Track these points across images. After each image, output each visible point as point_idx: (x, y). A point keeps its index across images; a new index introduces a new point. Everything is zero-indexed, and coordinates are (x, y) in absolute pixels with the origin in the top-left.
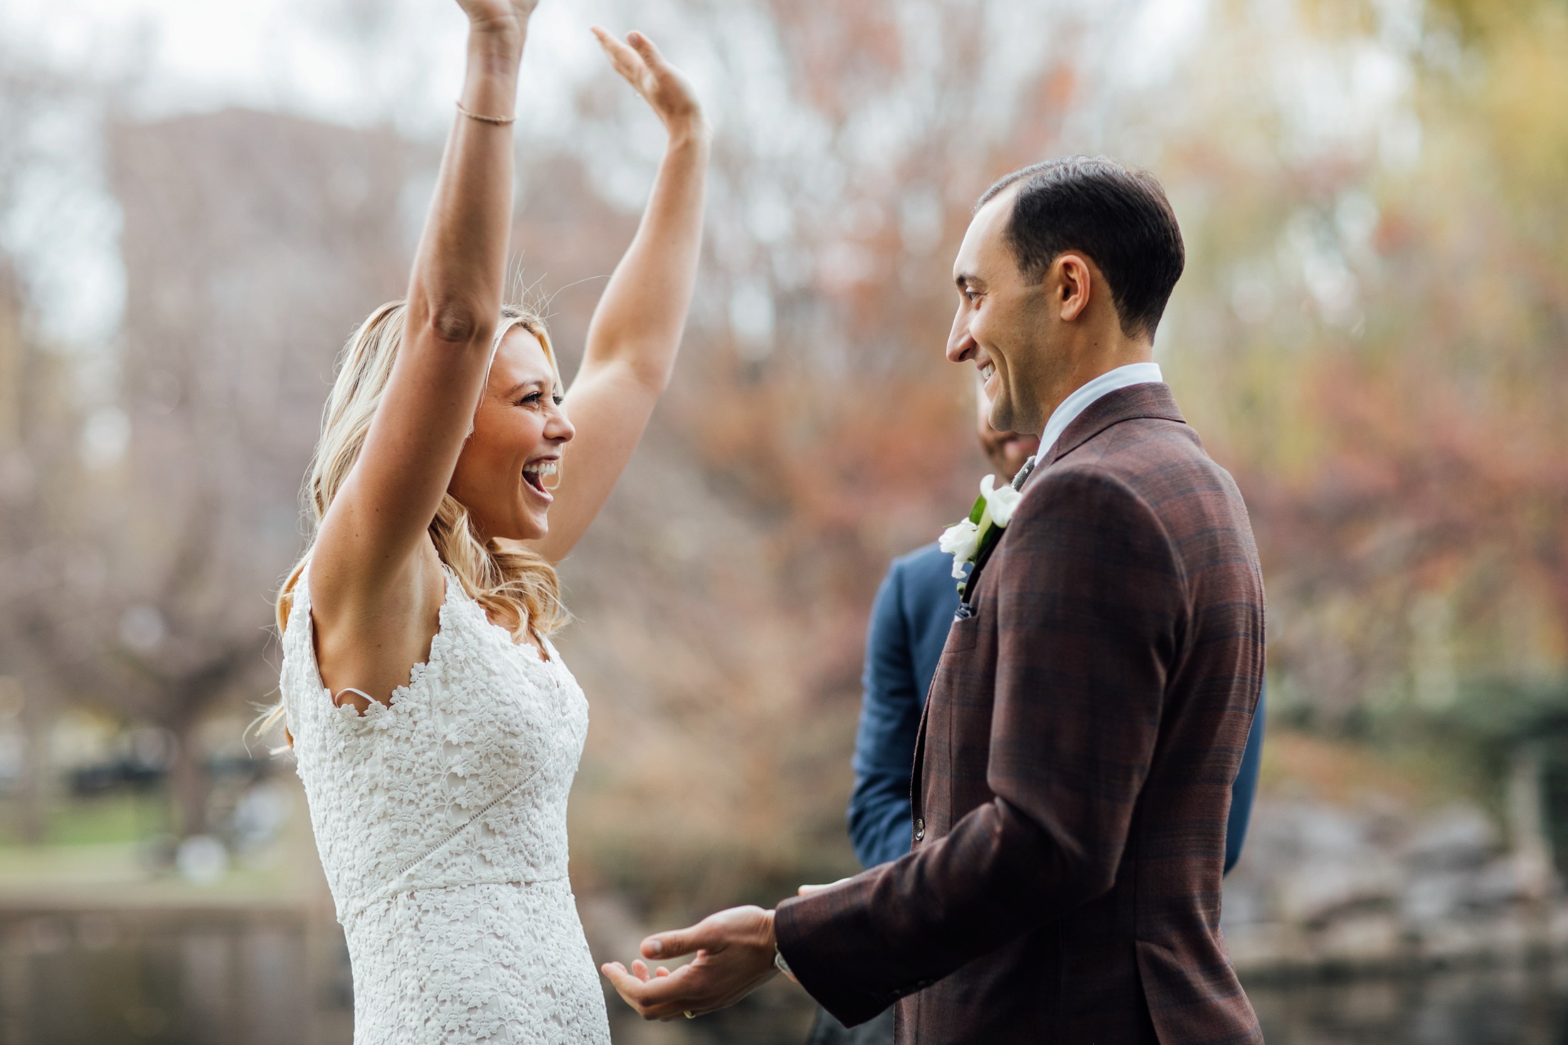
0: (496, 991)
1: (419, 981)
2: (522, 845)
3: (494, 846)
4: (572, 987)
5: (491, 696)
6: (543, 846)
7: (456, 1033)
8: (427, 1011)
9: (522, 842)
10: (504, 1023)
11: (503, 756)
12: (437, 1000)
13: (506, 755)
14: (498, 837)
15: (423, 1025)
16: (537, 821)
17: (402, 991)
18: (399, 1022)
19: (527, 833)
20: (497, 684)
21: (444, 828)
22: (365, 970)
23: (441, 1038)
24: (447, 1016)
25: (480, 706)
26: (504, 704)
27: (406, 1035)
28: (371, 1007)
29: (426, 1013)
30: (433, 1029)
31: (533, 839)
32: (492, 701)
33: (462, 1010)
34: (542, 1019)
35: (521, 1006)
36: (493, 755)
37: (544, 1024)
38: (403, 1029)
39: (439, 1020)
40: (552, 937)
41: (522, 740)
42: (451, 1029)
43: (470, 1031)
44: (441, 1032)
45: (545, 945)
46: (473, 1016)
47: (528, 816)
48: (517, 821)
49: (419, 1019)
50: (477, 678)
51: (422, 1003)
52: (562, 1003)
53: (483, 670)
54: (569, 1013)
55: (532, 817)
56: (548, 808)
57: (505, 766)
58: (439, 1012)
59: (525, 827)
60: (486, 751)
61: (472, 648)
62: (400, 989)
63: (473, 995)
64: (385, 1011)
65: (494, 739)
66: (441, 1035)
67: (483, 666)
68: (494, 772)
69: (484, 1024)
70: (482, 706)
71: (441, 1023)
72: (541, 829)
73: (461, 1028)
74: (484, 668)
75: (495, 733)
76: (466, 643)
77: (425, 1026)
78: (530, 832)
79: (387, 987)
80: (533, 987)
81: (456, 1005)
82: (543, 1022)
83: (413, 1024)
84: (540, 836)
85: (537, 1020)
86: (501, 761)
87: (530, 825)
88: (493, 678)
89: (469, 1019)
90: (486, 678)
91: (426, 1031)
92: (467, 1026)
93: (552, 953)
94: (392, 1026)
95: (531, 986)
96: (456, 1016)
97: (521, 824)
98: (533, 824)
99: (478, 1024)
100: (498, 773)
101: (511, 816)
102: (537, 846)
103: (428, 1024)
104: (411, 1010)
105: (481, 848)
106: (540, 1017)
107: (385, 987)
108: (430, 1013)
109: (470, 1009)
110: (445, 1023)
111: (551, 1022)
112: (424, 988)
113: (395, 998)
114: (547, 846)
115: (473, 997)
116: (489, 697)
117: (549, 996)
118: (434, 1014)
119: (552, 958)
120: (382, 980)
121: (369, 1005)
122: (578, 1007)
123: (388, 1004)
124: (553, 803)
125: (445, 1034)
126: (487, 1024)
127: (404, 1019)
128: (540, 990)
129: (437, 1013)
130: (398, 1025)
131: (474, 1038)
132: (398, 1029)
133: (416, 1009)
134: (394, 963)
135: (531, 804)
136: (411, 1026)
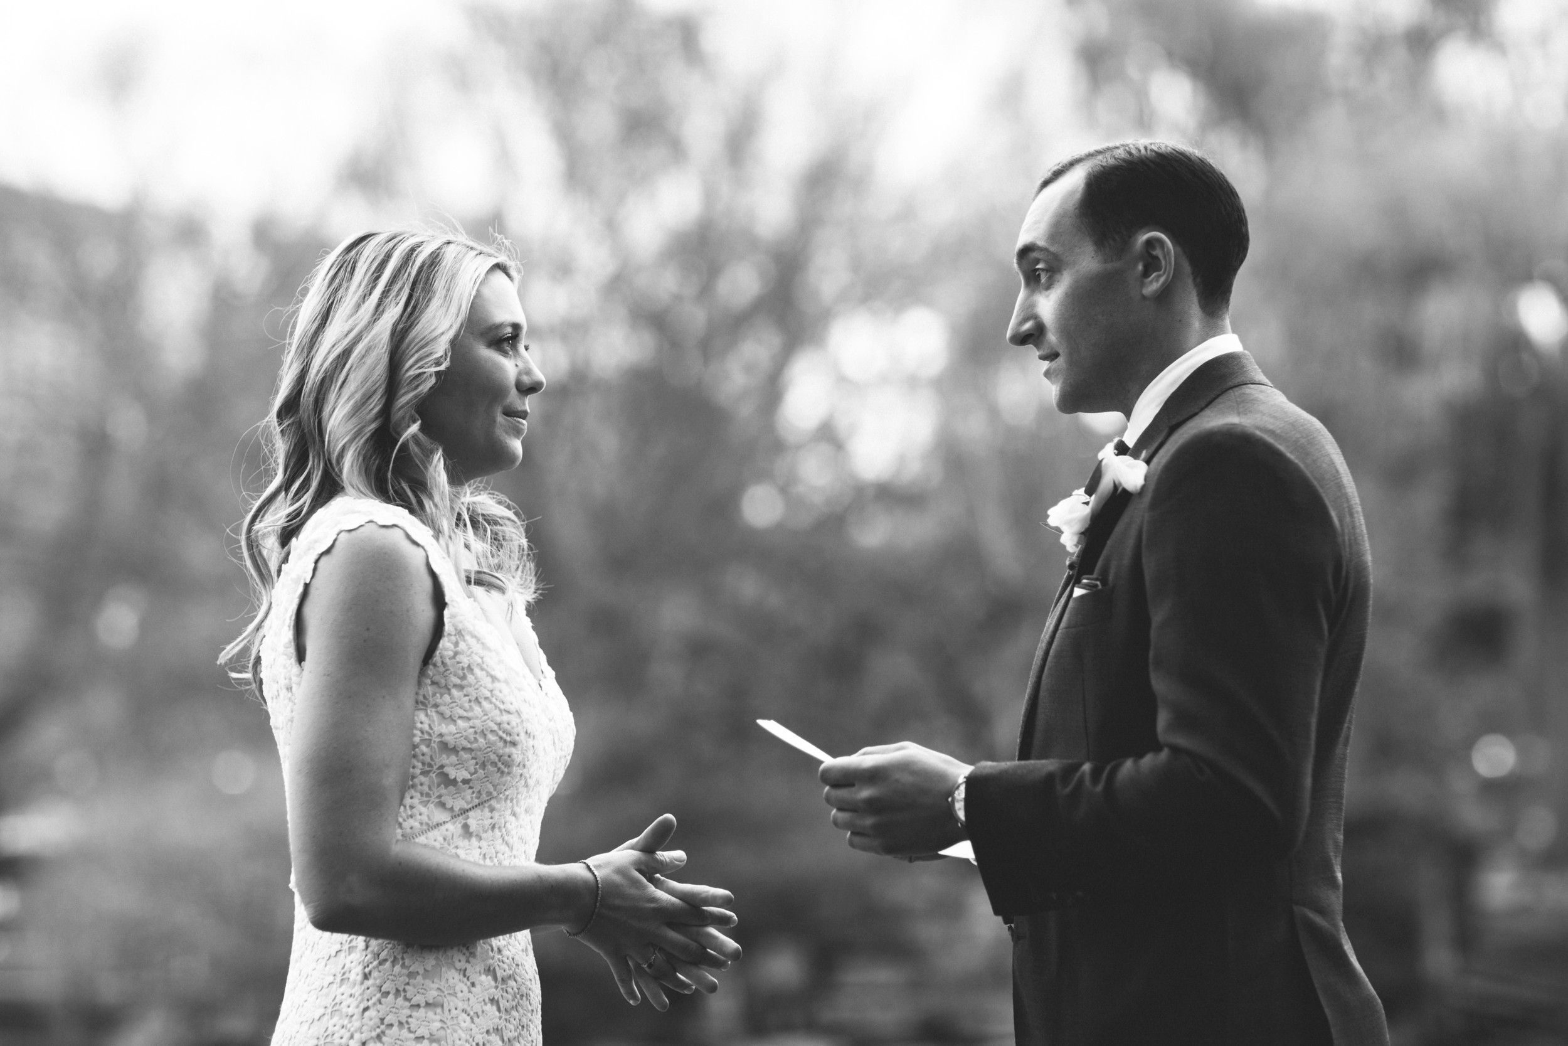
0: (443, 992)
1: (365, 968)
2: (493, 851)
3: (468, 847)
4: (516, 1005)
5: (495, 705)
6: (511, 856)
7: (394, 1028)
8: (368, 1000)
9: (494, 848)
10: (445, 1026)
11: (500, 764)
12: (380, 991)
13: (503, 764)
14: (474, 840)
15: (361, 1014)
16: (512, 830)
17: (344, 974)
18: (334, 1006)
19: (500, 841)
20: (500, 692)
21: (424, 822)
22: (308, 943)
23: (378, 1031)
24: (388, 1008)
25: (482, 714)
26: (509, 712)
27: (341, 1021)
28: (305, 983)
29: (366, 1002)
30: (371, 1019)
31: (504, 848)
32: (496, 709)
33: (404, 1006)
34: (485, 1030)
35: (466, 1013)
36: (489, 763)
37: (486, 1036)
38: (337, 1013)
39: (379, 1012)
40: (509, 950)
41: (520, 748)
42: (390, 1023)
43: (409, 1028)
44: (379, 1024)
45: (500, 957)
46: (414, 1014)
47: (505, 823)
48: (493, 827)
49: (357, 1007)
50: (481, 686)
51: (364, 990)
52: (506, 1020)
53: (487, 676)
54: (511, 1032)
55: (508, 825)
56: (524, 819)
57: (499, 774)
58: (380, 1003)
59: (500, 834)
60: (483, 759)
61: (476, 654)
62: (342, 971)
63: (418, 992)
64: (321, 991)
65: (493, 748)
66: (379, 1027)
67: (487, 672)
68: (487, 779)
69: (425, 1023)
70: (485, 715)
71: (381, 1015)
72: (514, 840)
73: (401, 1023)
74: (489, 674)
75: (495, 742)
76: (469, 648)
77: (363, 1015)
78: (503, 840)
79: (327, 966)
80: (480, 995)
81: (398, 999)
82: (485, 1033)
83: (351, 1011)
84: (511, 846)
85: (479, 1030)
86: (496, 769)
87: (505, 833)
88: (497, 685)
89: (410, 1016)
90: (490, 686)
91: (364, 1020)
92: (407, 1022)
93: (505, 966)
94: (326, 1007)
95: (478, 995)
96: (397, 1011)
97: (496, 830)
98: (508, 833)
99: (419, 1022)
100: (490, 781)
101: (490, 821)
102: (506, 855)
103: (367, 1014)
104: (351, 996)
105: (457, 847)
106: (483, 1028)
107: (326, 966)
108: (370, 1003)
109: (412, 1006)
110: (385, 1016)
111: (493, 1034)
112: (369, 976)
113: (335, 979)
114: (515, 857)
115: (418, 995)
116: (493, 705)
117: (495, 1008)
118: (374, 1004)
119: (504, 971)
120: (324, 958)
121: (303, 981)
122: (520, 1027)
123: (326, 984)
124: (530, 815)
125: (383, 1027)
126: (428, 1024)
127: (341, 1003)
128: (487, 1000)
129: (378, 1003)
130: (333, 1007)
131: (412, 1036)
132: (332, 1012)
133: (356, 996)
134: (341, 943)
135: (509, 811)
136: (347, 1013)
